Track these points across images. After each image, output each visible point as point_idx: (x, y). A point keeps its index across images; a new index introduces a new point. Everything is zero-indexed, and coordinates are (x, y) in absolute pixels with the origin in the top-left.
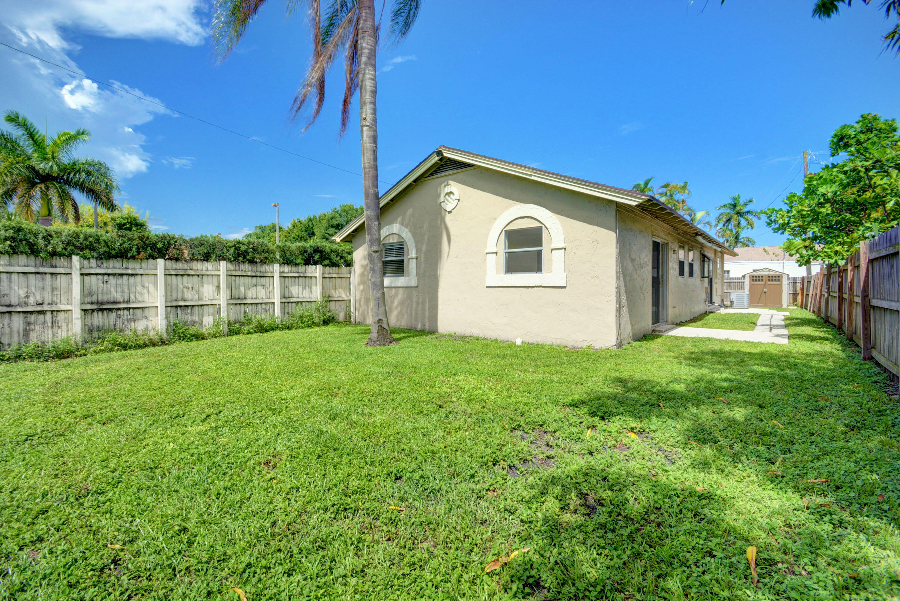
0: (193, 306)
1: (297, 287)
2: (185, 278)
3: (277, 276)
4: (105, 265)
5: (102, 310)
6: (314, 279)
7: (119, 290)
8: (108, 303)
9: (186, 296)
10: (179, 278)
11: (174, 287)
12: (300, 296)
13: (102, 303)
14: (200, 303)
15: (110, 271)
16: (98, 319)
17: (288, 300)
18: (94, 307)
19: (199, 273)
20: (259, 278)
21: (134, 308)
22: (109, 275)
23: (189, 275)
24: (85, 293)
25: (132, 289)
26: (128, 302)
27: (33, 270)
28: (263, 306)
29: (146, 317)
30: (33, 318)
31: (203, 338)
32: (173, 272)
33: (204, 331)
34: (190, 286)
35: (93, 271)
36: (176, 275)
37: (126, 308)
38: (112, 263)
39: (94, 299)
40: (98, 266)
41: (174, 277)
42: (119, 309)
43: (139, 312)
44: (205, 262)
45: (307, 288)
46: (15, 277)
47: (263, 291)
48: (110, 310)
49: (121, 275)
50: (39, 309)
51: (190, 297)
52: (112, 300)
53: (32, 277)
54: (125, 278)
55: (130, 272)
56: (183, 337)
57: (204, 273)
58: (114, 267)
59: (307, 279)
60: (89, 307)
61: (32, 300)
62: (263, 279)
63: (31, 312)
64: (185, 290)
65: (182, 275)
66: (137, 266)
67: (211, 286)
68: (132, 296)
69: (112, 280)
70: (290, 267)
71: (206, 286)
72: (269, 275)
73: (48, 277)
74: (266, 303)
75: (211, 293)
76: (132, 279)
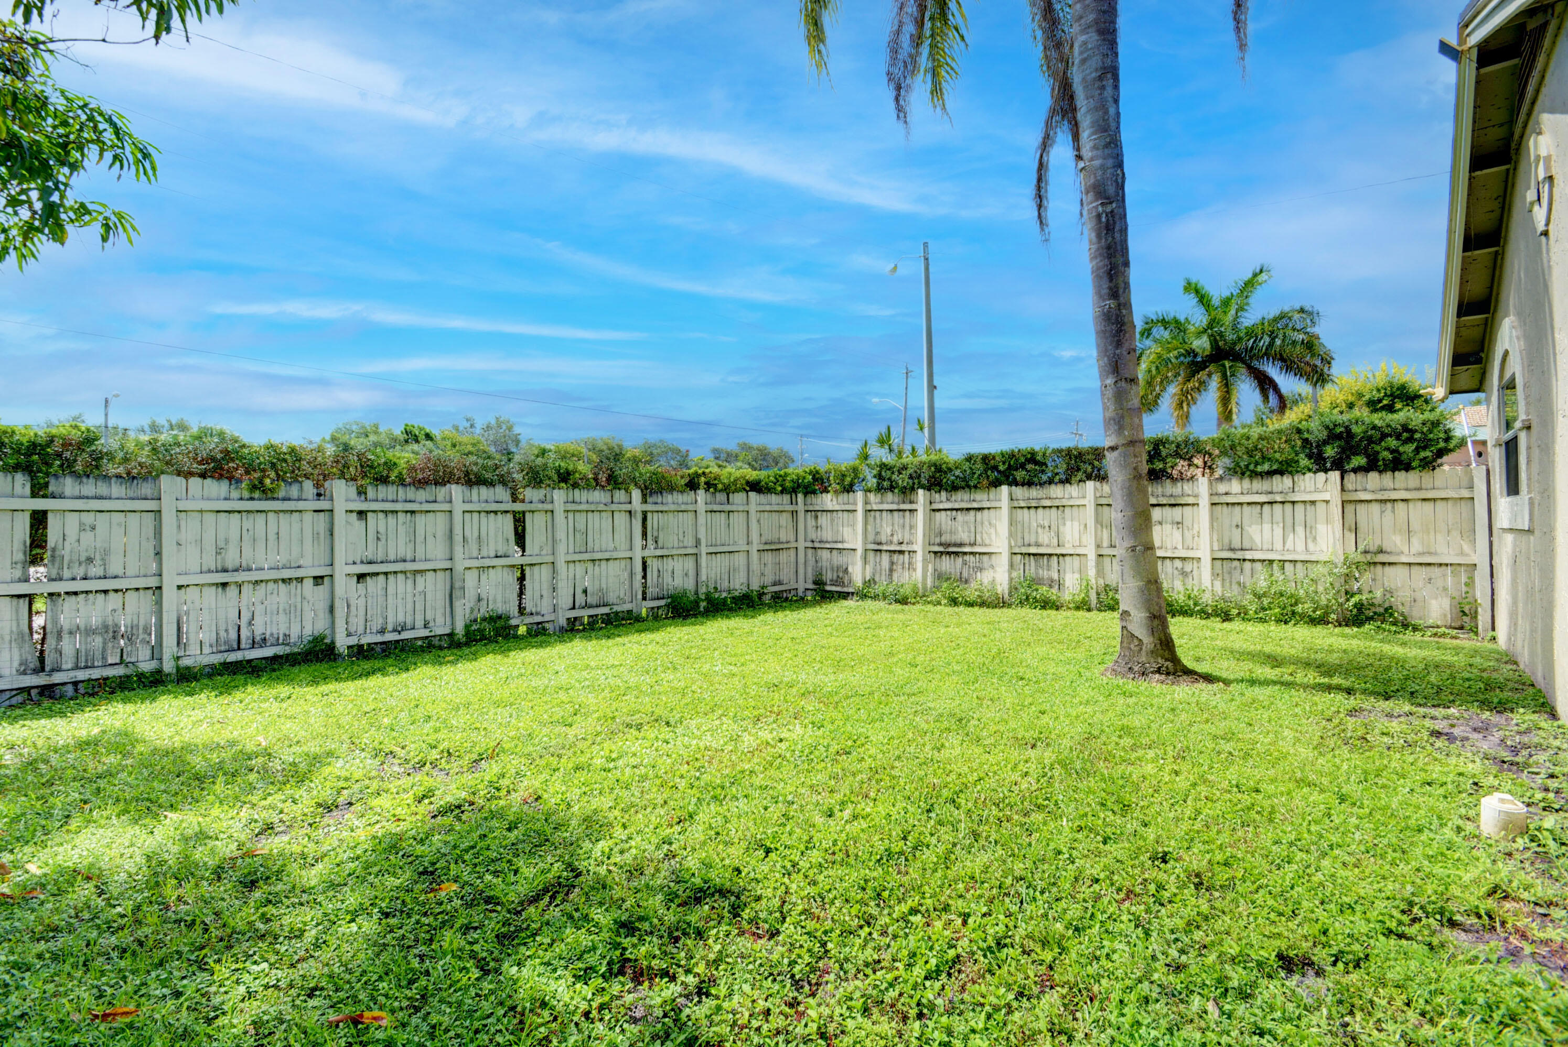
0: (1050, 555)
1: (1267, 527)
2: (1040, 511)
3: (1204, 501)
4: (953, 498)
5: (949, 553)
6: (1321, 507)
7: (966, 529)
8: (955, 545)
9: (1040, 540)
10: (1032, 511)
11: (1026, 525)
12: (1278, 545)
13: (949, 545)
14: (1059, 551)
15: (957, 506)
16: (946, 564)
17: (1239, 555)
18: (941, 549)
19: (1057, 503)
20: (1167, 510)
21: (980, 554)
22: (957, 510)
23: (1044, 507)
24: (933, 532)
25: (979, 529)
26: (973, 544)
27: (894, 507)
28: (1178, 564)
29: (992, 567)
30: (895, 557)
31: (1058, 608)
32: (1023, 504)
33: (1066, 597)
34: (1046, 525)
35: (941, 506)
36: (1029, 508)
37: (972, 553)
38: (960, 495)
39: (943, 539)
40: (948, 500)
41: (1026, 510)
42: (965, 553)
43: (985, 558)
44: (1067, 485)
45: (1300, 530)
46: (884, 513)
47: (1177, 534)
48: (956, 554)
49: (968, 509)
50: (898, 548)
51: (1046, 541)
52: (958, 541)
53: (896, 514)
54: (972, 513)
55: (975, 505)
56: (1026, 601)
57: (1065, 502)
58: (962, 501)
59: (1299, 508)
60: (937, 549)
61: (895, 539)
62: (1178, 510)
63: (894, 552)
64: (1040, 530)
65: (1036, 508)
66: (985, 496)
67: (1076, 524)
68: (978, 538)
69: (960, 516)
70: (1246, 483)
71: (1068, 523)
72: (1190, 500)
73: (907, 513)
74: (1183, 559)
75: (1077, 536)
76: (979, 514)
